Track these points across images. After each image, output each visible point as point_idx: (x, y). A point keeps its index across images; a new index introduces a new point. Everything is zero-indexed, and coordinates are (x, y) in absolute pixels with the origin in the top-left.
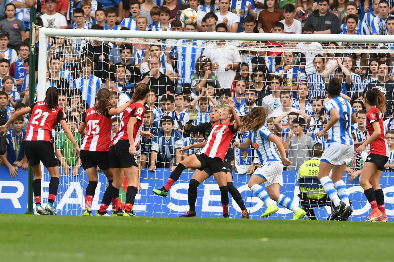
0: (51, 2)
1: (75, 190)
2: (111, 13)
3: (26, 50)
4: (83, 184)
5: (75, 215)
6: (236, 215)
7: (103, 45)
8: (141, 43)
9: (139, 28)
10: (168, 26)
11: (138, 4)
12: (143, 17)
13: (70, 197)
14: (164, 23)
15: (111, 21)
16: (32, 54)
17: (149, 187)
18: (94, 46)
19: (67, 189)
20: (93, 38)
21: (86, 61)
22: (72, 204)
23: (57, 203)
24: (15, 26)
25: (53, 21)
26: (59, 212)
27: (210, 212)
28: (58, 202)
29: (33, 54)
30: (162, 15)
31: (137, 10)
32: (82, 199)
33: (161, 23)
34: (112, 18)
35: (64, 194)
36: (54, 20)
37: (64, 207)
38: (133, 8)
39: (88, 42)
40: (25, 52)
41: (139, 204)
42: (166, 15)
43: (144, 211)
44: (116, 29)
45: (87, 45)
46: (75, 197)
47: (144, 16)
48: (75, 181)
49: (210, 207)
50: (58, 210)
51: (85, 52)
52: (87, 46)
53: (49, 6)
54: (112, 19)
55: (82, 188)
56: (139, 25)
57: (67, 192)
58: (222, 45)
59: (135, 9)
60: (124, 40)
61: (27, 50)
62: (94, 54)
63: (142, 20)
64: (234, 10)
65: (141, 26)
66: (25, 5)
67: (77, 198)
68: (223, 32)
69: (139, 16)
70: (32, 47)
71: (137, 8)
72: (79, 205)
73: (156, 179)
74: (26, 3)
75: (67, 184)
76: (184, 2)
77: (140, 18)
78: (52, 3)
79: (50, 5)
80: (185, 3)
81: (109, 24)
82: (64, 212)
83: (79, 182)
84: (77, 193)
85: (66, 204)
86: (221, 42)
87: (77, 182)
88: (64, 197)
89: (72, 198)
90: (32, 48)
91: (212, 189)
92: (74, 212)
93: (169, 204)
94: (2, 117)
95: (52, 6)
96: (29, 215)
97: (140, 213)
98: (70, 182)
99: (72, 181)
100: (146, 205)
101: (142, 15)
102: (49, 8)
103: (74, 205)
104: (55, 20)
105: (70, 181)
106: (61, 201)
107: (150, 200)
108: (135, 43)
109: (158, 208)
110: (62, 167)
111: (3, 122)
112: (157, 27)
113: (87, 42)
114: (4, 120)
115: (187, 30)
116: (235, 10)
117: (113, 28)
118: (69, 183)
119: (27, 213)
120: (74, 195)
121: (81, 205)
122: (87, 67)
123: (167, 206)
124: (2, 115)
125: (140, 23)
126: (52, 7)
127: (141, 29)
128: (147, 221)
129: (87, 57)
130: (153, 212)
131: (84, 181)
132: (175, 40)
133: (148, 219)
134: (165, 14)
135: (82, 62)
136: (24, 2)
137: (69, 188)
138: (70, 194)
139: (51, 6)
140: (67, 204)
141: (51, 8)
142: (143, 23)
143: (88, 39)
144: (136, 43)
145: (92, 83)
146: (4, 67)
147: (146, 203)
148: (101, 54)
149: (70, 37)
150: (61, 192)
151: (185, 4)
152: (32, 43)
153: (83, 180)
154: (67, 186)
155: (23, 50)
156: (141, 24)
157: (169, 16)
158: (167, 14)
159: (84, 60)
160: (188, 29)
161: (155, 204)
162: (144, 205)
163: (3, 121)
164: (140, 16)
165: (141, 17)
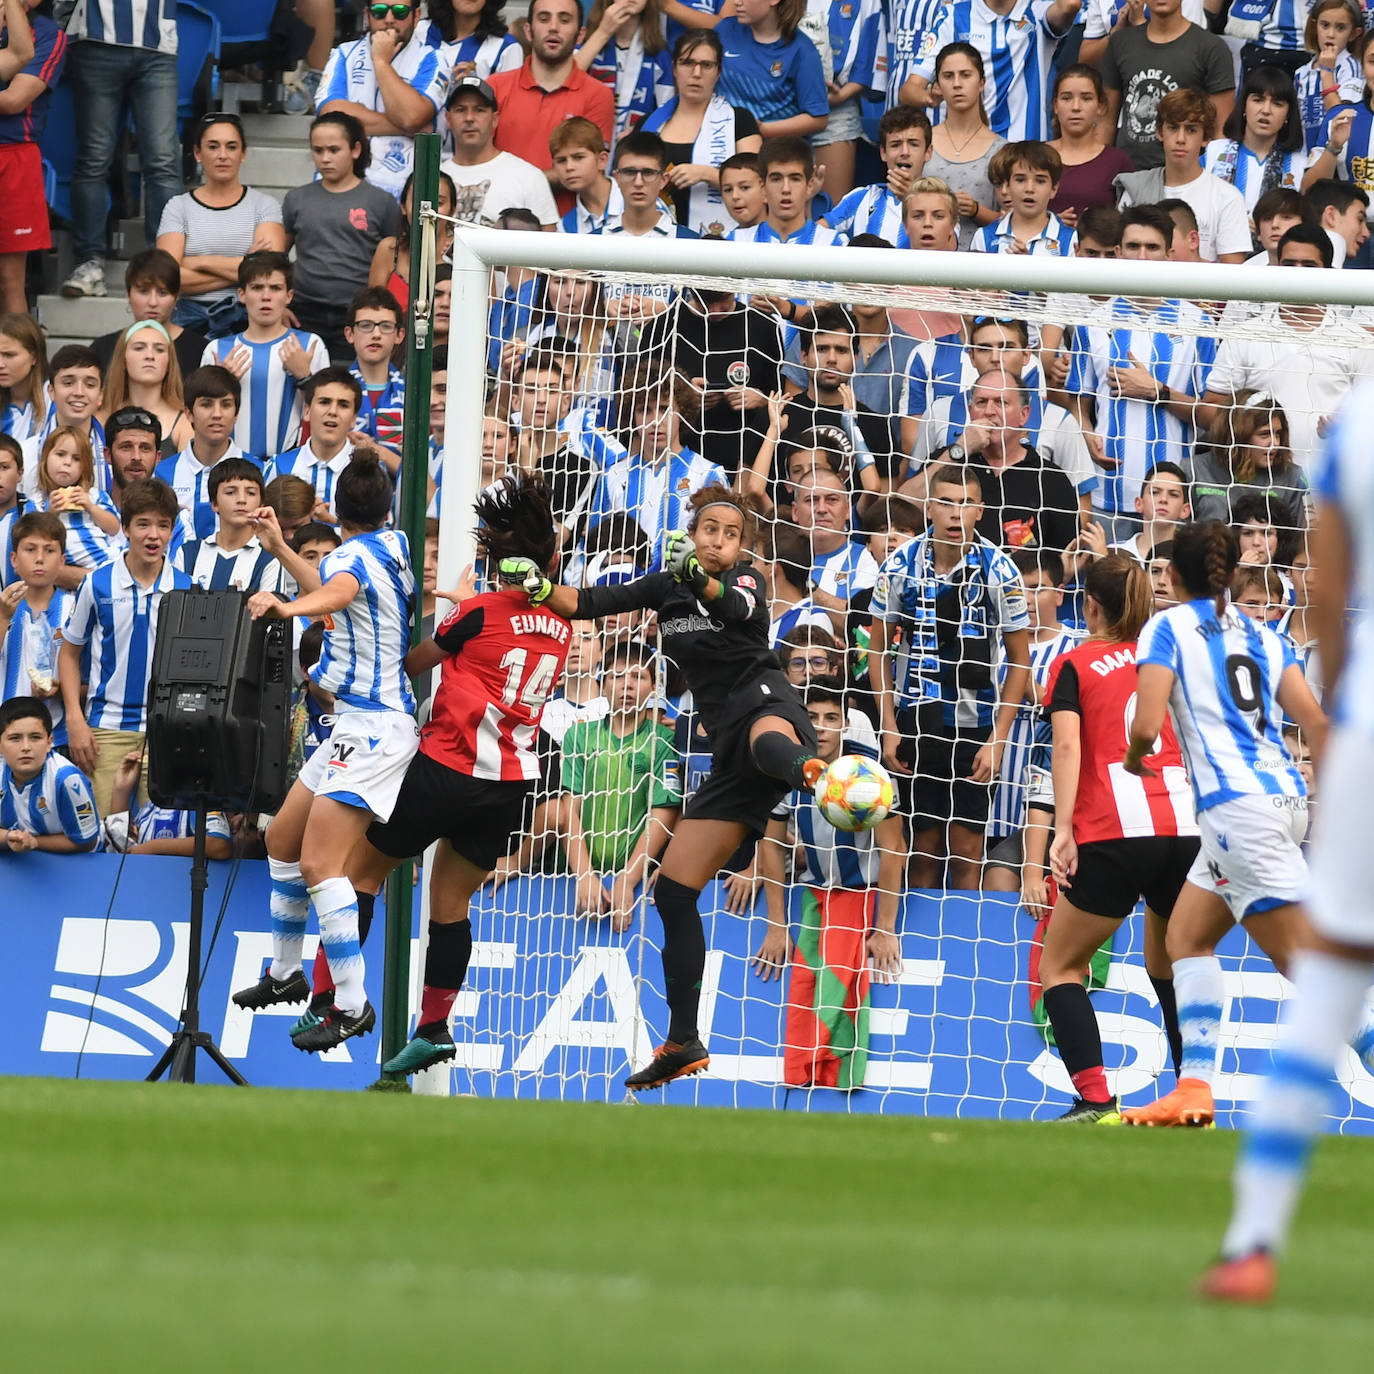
0: (474, 104)
1: (601, 985)
2: (783, 161)
3: (383, 324)
4: (640, 958)
5: (600, 1101)
6: (1349, 1118)
7: (750, 312)
8: (925, 308)
9: (917, 239)
10: (1044, 233)
11: (922, 126)
12: (938, 191)
13: (576, 1018)
14: (1029, 219)
15: (783, 202)
16: (418, 347)
17: (944, 978)
18: (706, 316)
19: (567, 976)
20: (703, 277)
21: (666, 384)
22: (586, 1049)
23: (517, 1041)
24: (358, 218)
25: (479, 195)
26: (528, 1085)
27: (1231, 1102)
28: (523, 1038)
29: (423, 347)
30: (1022, 179)
31: (915, 153)
32: (636, 1027)
33: (1017, 216)
34: (787, 185)
35: (552, 1002)
36: (482, 187)
37: (552, 1062)
38: (898, 144)
39: (679, 299)
40: (377, 331)
41: (897, 1058)
42: (1040, 180)
43: (923, 1091)
44: (806, 237)
45: (672, 312)
46: (600, 1017)
47: (942, 185)
48: (603, 943)
49: (1228, 1077)
50: (524, 1073)
51: (663, 344)
52: (676, 318)
53: (463, 126)
54: (786, 189)
55: (634, 972)
56: (916, 224)
57: (565, 991)
58: (1302, 325)
59: (905, 148)
60: (848, 292)
61: (387, 327)
62: (707, 353)
63: (930, 202)
64: (1362, 163)
65: (928, 232)
66: (385, 121)
67: (611, 1020)
68: (1307, 264)
69: (918, 183)
70: (417, 314)
71: (915, 145)
72: (620, 1054)
73: (979, 940)
74: (387, 115)
75: (568, 952)
76: (1138, 131)
77: (922, 190)
78: (480, 111)
79: (469, 118)
80: (1142, 133)
81: (777, 216)
82: (551, 1085)
83: (624, 946)
84: (612, 996)
85: (557, 1048)
86: (1302, 309)
87: (615, 945)
88: (552, 1013)
89: (587, 1018)
90: (418, 318)
91: (1240, 995)
92: (597, 1085)
93: (1035, 1062)
94: (273, 637)
95: (476, 125)
96: (391, 1096)
97: (903, 1100)
98: (581, 948)
99: (591, 943)
100: (933, 1060)
101: (931, 180)
102: (465, 135)
103: (598, 1053)
104: (487, 186)
105: (580, 943)
106: (539, 1031)
107: (951, 1037)
108: (897, 305)
109: (986, 1079)
110: (544, 876)
111: (277, 660)
112: (991, 236)
113: (674, 295)
114: (280, 653)
115: (1129, 252)
116: (1367, 162)
117: (791, 232)
118: (577, 952)
119: (377, 1087)
120: (597, 1008)
121: (629, 1054)
122: (672, 413)
123: (1029, 1069)
124: (269, 628)
125: (921, 214)
126: (477, 130)
127: (928, 242)
128: (939, 1137)
129: (673, 368)
130: (966, 1096)
131: (646, 944)
132: (1085, 296)
133: (942, 1128)
134: (1031, 175)
135: (648, 389)
136: (381, 109)
137: (576, 975)
138: (579, 1002)
139: (469, 123)
140: (564, 1047)
141: (471, 136)
142: (936, 214)
143: (679, 282)
144: (902, 306)
145: (680, 489)
146: (333, 408)
147: (931, 1054)
148: (740, 357)
149: (597, 272)
150: (537, 994)
151: (1142, 139)
152: (417, 297)
153: (642, 938)
154: (568, 963)
155: (369, 324)
156: (928, 219)
157: (1054, 184)
158: (1040, 173)
159: (660, 382)
160: (1134, 246)
161: (970, 1059)
162: (924, 1060)
163: (274, 655)
164: (926, 185)
165: (929, 188)
